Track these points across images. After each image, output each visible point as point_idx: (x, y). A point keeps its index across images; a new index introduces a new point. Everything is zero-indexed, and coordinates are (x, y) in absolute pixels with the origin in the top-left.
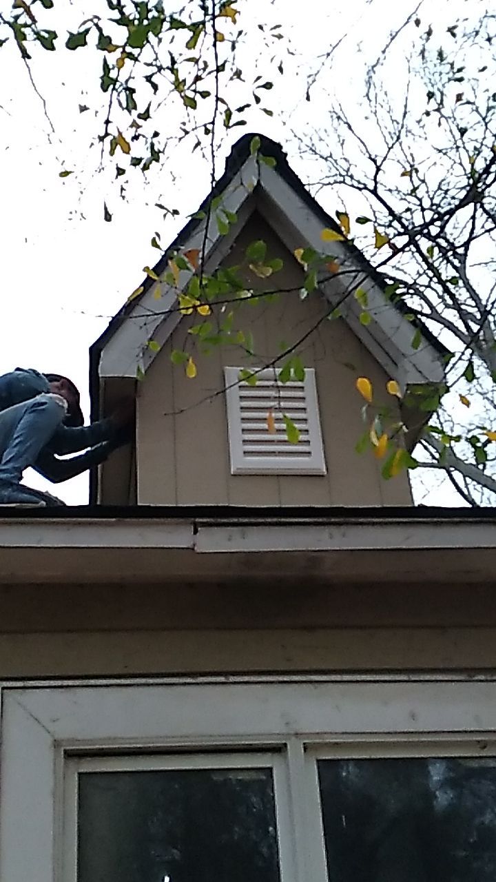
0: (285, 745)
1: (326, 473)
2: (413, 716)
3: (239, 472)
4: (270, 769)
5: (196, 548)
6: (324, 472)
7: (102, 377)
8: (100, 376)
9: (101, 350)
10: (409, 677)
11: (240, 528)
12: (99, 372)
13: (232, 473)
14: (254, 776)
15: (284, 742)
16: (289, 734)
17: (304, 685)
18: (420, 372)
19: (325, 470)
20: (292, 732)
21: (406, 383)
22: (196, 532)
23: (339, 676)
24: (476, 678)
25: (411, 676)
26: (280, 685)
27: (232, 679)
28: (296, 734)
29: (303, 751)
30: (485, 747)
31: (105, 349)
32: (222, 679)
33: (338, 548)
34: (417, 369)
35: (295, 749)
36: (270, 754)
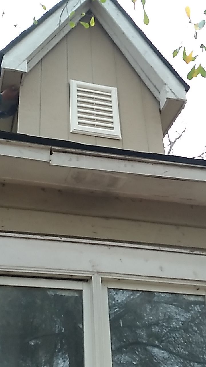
0: (91, 277)
1: (121, 139)
2: (161, 269)
3: (75, 132)
4: (82, 290)
5: (50, 162)
6: (120, 138)
7: (3, 68)
8: (2, 67)
9: (4, 55)
10: (159, 248)
11: (77, 155)
12: (2, 65)
13: (71, 131)
14: (72, 294)
15: (91, 275)
16: (93, 272)
17: (103, 247)
18: (174, 93)
19: (120, 137)
20: (96, 271)
21: (167, 97)
22: (51, 154)
23: (122, 244)
24: (194, 253)
25: (160, 248)
26: (90, 245)
27: (63, 239)
28: (98, 272)
29: (101, 282)
30: (198, 289)
31: (5, 55)
32: (58, 238)
33: (129, 172)
34: (172, 92)
35: (96, 280)
36: (82, 282)
